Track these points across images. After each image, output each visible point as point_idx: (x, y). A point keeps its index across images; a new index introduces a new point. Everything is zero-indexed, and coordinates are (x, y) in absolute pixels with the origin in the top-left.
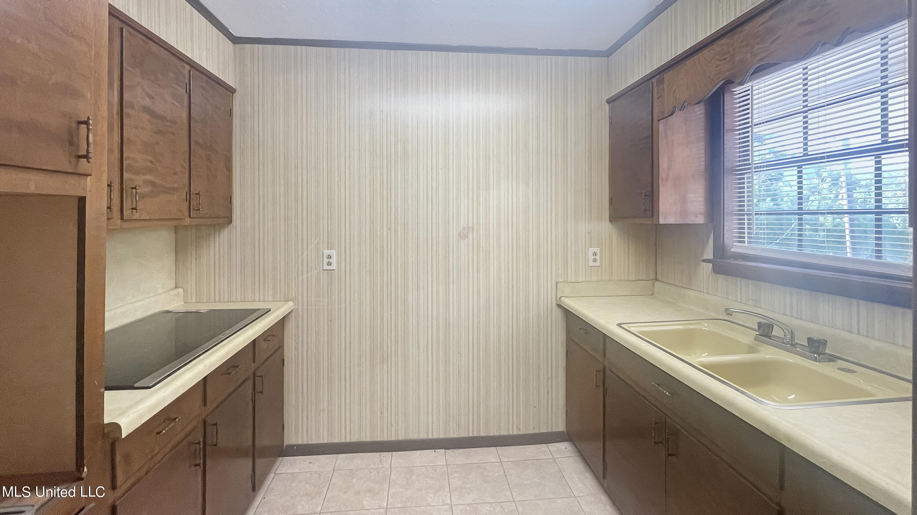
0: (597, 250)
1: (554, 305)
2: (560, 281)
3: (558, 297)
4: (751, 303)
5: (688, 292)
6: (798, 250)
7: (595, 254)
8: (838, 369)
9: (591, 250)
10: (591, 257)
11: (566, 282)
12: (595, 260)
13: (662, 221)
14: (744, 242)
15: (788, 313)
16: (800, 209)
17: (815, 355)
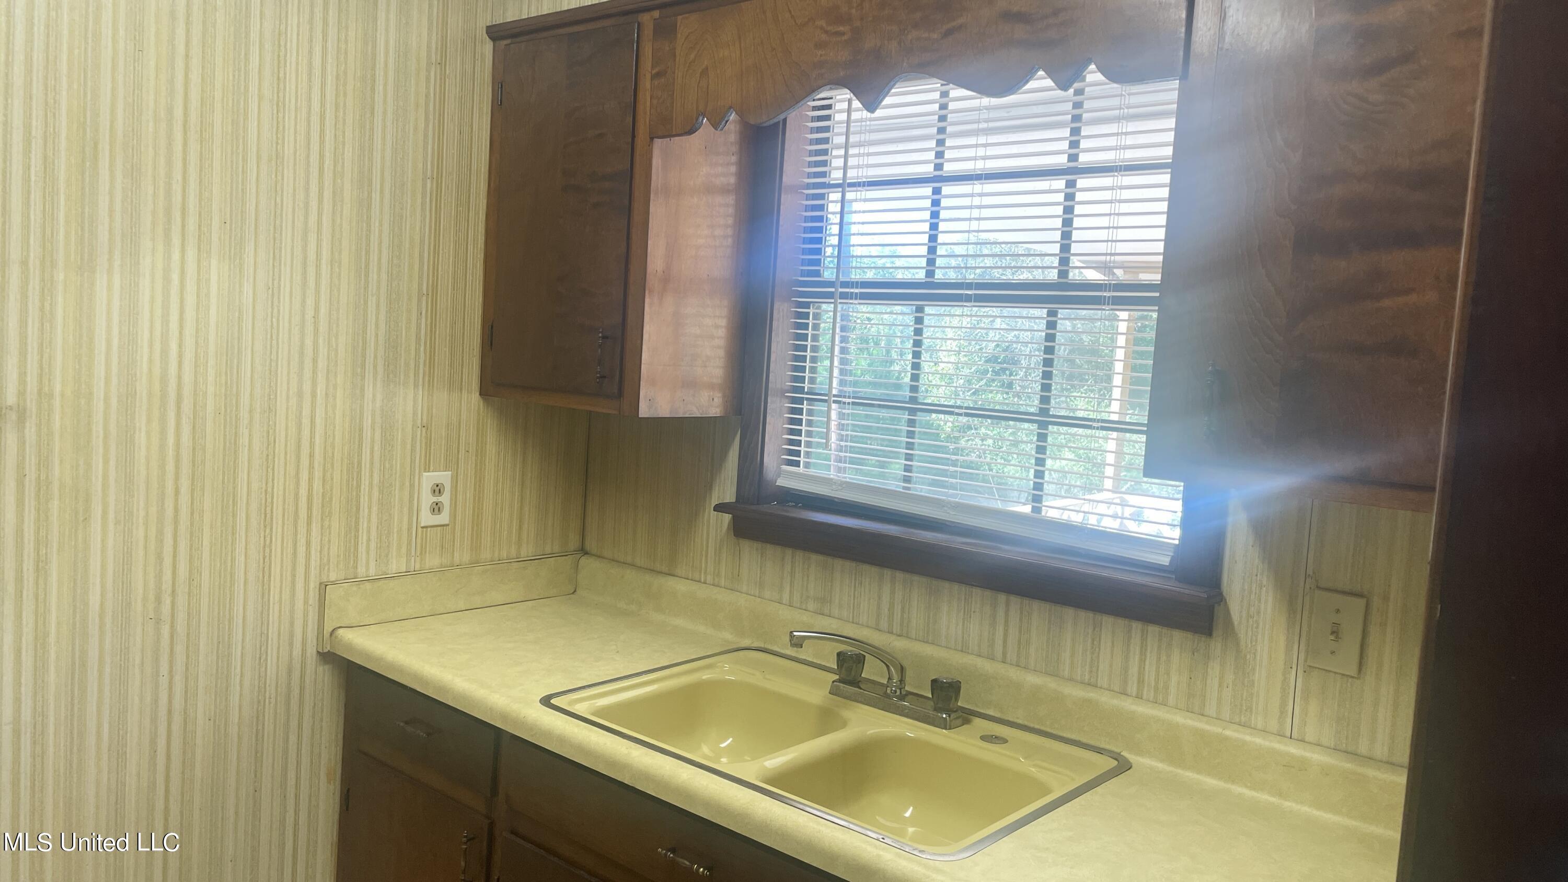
0: (444, 477)
1: (311, 651)
2: (333, 577)
3: (328, 629)
4: (811, 606)
5: (671, 582)
6: (904, 488)
7: (438, 490)
8: (983, 738)
9: (429, 478)
10: (427, 499)
11: (354, 580)
12: (436, 508)
13: (644, 411)
14: (797, 464)
15: (884, 624)
16: (913, 400)
17: (944, 716)
